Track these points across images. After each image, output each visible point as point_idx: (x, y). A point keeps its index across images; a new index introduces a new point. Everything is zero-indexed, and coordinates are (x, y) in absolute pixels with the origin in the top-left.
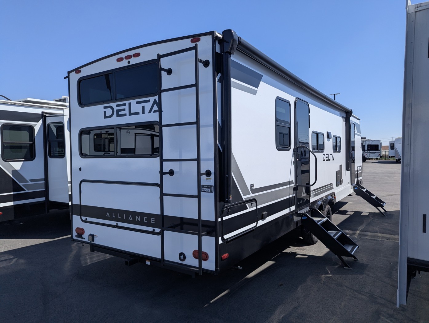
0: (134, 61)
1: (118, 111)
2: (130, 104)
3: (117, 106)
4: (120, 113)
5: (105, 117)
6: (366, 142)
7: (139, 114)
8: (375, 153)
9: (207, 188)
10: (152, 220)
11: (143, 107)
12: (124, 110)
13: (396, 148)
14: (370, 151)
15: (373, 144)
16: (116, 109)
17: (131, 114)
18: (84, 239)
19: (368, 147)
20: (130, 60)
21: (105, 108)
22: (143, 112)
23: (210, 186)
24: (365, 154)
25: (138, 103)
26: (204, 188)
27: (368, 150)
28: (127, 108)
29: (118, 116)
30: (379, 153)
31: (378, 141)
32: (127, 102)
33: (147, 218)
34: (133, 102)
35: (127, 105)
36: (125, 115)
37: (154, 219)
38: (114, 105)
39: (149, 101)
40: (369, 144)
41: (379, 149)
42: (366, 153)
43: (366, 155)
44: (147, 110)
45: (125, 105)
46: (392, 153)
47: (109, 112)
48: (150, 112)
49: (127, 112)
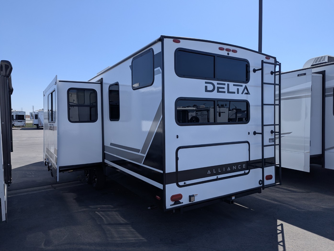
0: (232, 54)
1: (218, 88)
2: (228, 85)
3: (218, 84)
4: (220, 90)
5: (206, 90)
6: (15, 113)
7: (235, 93)
8: (22, 122)
9: (271, 140)
10: (244, 166)
11: (238, 89)
12: (224, 88)
13: (39, 118)
14: (18, 120)
15: (20, 114)
16: (216, 86)
17: (229, 92)
18: (183, 203)
19: (16, 117)
20: (229, 52)
21: (206, 83)
22: (238, 93)
23: (272, 139)
24: (13, 123)
25: (234, 85)
26: (270, 140)
27: (16, 119)
28: (226, 87)
29: (218, 91)
30: (25, 122)
31: (24, 112)
32: (226, 83)
33: (240, 165)
34: (231, 84)
35: (226, 85)
36: (224, 92)
37: (245, 165)
38: (215, 82)
39: (242, 86)
40: (17, 114)
41: (25, 119)
42: (15, 122)
43: (15, 123)
44: (241, 91)
45: (224, 84)
46: (36, 122)
47: (210, 87)
48: (242, 93)
49: (226, 90)
